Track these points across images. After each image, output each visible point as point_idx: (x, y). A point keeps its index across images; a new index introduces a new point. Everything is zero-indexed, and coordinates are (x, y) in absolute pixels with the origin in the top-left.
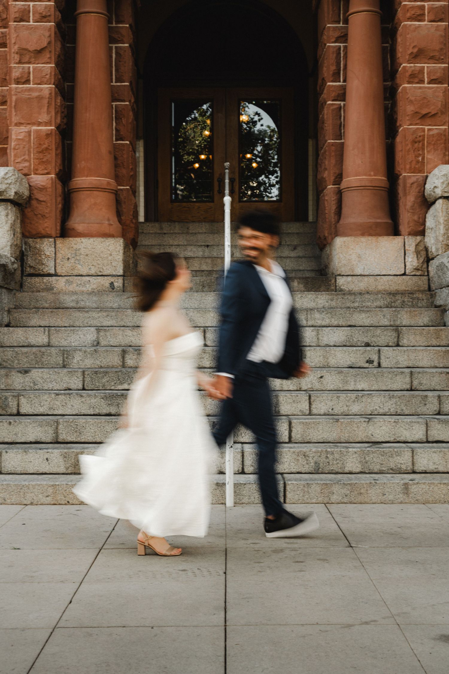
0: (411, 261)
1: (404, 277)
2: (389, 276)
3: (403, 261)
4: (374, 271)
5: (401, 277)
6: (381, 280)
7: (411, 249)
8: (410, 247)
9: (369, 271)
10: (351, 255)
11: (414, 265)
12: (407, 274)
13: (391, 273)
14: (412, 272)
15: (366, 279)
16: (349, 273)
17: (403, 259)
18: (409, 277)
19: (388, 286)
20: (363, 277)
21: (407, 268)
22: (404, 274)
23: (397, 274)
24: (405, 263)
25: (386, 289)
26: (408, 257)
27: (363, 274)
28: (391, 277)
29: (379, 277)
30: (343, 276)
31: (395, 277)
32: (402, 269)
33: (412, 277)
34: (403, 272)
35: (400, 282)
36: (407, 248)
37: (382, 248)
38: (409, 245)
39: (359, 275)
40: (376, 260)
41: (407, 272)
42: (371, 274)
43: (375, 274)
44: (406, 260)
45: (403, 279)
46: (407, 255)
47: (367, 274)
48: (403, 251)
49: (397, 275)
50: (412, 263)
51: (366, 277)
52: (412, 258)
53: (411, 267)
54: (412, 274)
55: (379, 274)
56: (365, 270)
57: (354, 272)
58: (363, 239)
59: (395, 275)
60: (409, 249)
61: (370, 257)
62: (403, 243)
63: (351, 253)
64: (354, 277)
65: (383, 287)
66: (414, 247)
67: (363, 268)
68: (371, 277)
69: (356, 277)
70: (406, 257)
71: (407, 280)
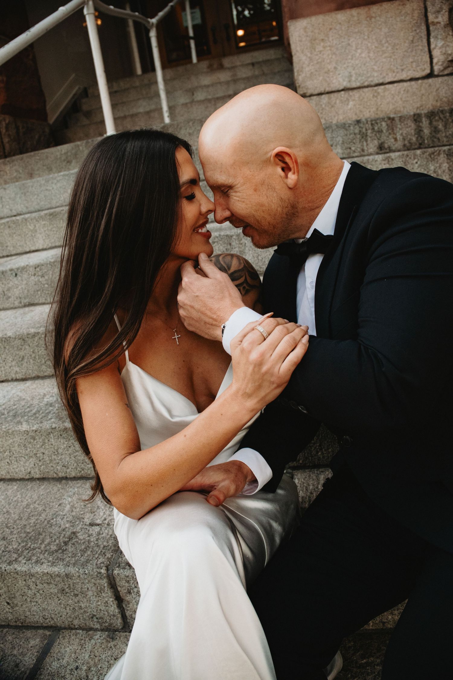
0: (442, 47)
1: (430, 80)
2: (401, 84)
3: (426, 49)
4: (369, 77)
5: (426, 81)
6: (387, 93)
7: (440, 19)
8: (437, 17)
9: (359, 79)
10: (320, 52)
11: (450, 52)
12: (436, 73)
13: (404, 76)
14: (445, 68)
15: (356, 94)
16: (322, 90)
17: (426, 44)
18: (440, 79)
19: (400, 102)
20: (351, 93)
21: (435, 61)
22: (431, 75)
23: (417, 76)
24: (430, 51)
25: (398, 109)
26: (436, 37)
27: (349, 86)
28: (405, 84)
29: (381, 88)
30: (311, 95)
31: (413, 83)
32: (426, 66)
33: (446, 78)
34: (428, 71)
35: (423, 91)
36: (431, 18)
37: (381, 29)
38: (435, 13)
39: (343, 90)
40: (371, 55)
41: (436, 68)
42: (366, 84)
43: (372, 84)
44: (432, 46)
45: (430, 85)
46: (432, 34)
47: (358, 84)
48: (424, 27)
49: (417, 79)
50: (444, 50)
51: (355, 91)
52: (442, 39)
53: (442, 58)
54: (446, 72)
55: (381, 81)
56: (353, 79)
57: (332, 86)
58: (341, 16)
59: (411, 80)
60: (436, 20)
61: (359, 51)
62: (423, 11)
63: (321, 49)
64: (332, 95)
65: (391, 107)
66: (447, 13)
67: (347, 74)
68: (366, 90)
69: (336, 94)
70: (432, 40)
71: (438, 86)
